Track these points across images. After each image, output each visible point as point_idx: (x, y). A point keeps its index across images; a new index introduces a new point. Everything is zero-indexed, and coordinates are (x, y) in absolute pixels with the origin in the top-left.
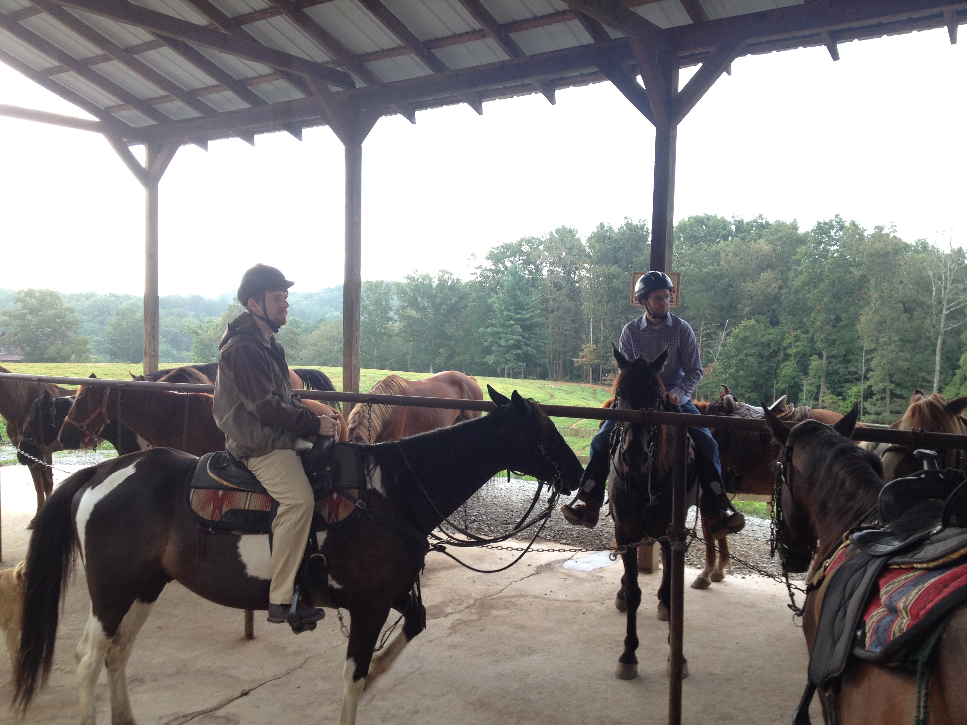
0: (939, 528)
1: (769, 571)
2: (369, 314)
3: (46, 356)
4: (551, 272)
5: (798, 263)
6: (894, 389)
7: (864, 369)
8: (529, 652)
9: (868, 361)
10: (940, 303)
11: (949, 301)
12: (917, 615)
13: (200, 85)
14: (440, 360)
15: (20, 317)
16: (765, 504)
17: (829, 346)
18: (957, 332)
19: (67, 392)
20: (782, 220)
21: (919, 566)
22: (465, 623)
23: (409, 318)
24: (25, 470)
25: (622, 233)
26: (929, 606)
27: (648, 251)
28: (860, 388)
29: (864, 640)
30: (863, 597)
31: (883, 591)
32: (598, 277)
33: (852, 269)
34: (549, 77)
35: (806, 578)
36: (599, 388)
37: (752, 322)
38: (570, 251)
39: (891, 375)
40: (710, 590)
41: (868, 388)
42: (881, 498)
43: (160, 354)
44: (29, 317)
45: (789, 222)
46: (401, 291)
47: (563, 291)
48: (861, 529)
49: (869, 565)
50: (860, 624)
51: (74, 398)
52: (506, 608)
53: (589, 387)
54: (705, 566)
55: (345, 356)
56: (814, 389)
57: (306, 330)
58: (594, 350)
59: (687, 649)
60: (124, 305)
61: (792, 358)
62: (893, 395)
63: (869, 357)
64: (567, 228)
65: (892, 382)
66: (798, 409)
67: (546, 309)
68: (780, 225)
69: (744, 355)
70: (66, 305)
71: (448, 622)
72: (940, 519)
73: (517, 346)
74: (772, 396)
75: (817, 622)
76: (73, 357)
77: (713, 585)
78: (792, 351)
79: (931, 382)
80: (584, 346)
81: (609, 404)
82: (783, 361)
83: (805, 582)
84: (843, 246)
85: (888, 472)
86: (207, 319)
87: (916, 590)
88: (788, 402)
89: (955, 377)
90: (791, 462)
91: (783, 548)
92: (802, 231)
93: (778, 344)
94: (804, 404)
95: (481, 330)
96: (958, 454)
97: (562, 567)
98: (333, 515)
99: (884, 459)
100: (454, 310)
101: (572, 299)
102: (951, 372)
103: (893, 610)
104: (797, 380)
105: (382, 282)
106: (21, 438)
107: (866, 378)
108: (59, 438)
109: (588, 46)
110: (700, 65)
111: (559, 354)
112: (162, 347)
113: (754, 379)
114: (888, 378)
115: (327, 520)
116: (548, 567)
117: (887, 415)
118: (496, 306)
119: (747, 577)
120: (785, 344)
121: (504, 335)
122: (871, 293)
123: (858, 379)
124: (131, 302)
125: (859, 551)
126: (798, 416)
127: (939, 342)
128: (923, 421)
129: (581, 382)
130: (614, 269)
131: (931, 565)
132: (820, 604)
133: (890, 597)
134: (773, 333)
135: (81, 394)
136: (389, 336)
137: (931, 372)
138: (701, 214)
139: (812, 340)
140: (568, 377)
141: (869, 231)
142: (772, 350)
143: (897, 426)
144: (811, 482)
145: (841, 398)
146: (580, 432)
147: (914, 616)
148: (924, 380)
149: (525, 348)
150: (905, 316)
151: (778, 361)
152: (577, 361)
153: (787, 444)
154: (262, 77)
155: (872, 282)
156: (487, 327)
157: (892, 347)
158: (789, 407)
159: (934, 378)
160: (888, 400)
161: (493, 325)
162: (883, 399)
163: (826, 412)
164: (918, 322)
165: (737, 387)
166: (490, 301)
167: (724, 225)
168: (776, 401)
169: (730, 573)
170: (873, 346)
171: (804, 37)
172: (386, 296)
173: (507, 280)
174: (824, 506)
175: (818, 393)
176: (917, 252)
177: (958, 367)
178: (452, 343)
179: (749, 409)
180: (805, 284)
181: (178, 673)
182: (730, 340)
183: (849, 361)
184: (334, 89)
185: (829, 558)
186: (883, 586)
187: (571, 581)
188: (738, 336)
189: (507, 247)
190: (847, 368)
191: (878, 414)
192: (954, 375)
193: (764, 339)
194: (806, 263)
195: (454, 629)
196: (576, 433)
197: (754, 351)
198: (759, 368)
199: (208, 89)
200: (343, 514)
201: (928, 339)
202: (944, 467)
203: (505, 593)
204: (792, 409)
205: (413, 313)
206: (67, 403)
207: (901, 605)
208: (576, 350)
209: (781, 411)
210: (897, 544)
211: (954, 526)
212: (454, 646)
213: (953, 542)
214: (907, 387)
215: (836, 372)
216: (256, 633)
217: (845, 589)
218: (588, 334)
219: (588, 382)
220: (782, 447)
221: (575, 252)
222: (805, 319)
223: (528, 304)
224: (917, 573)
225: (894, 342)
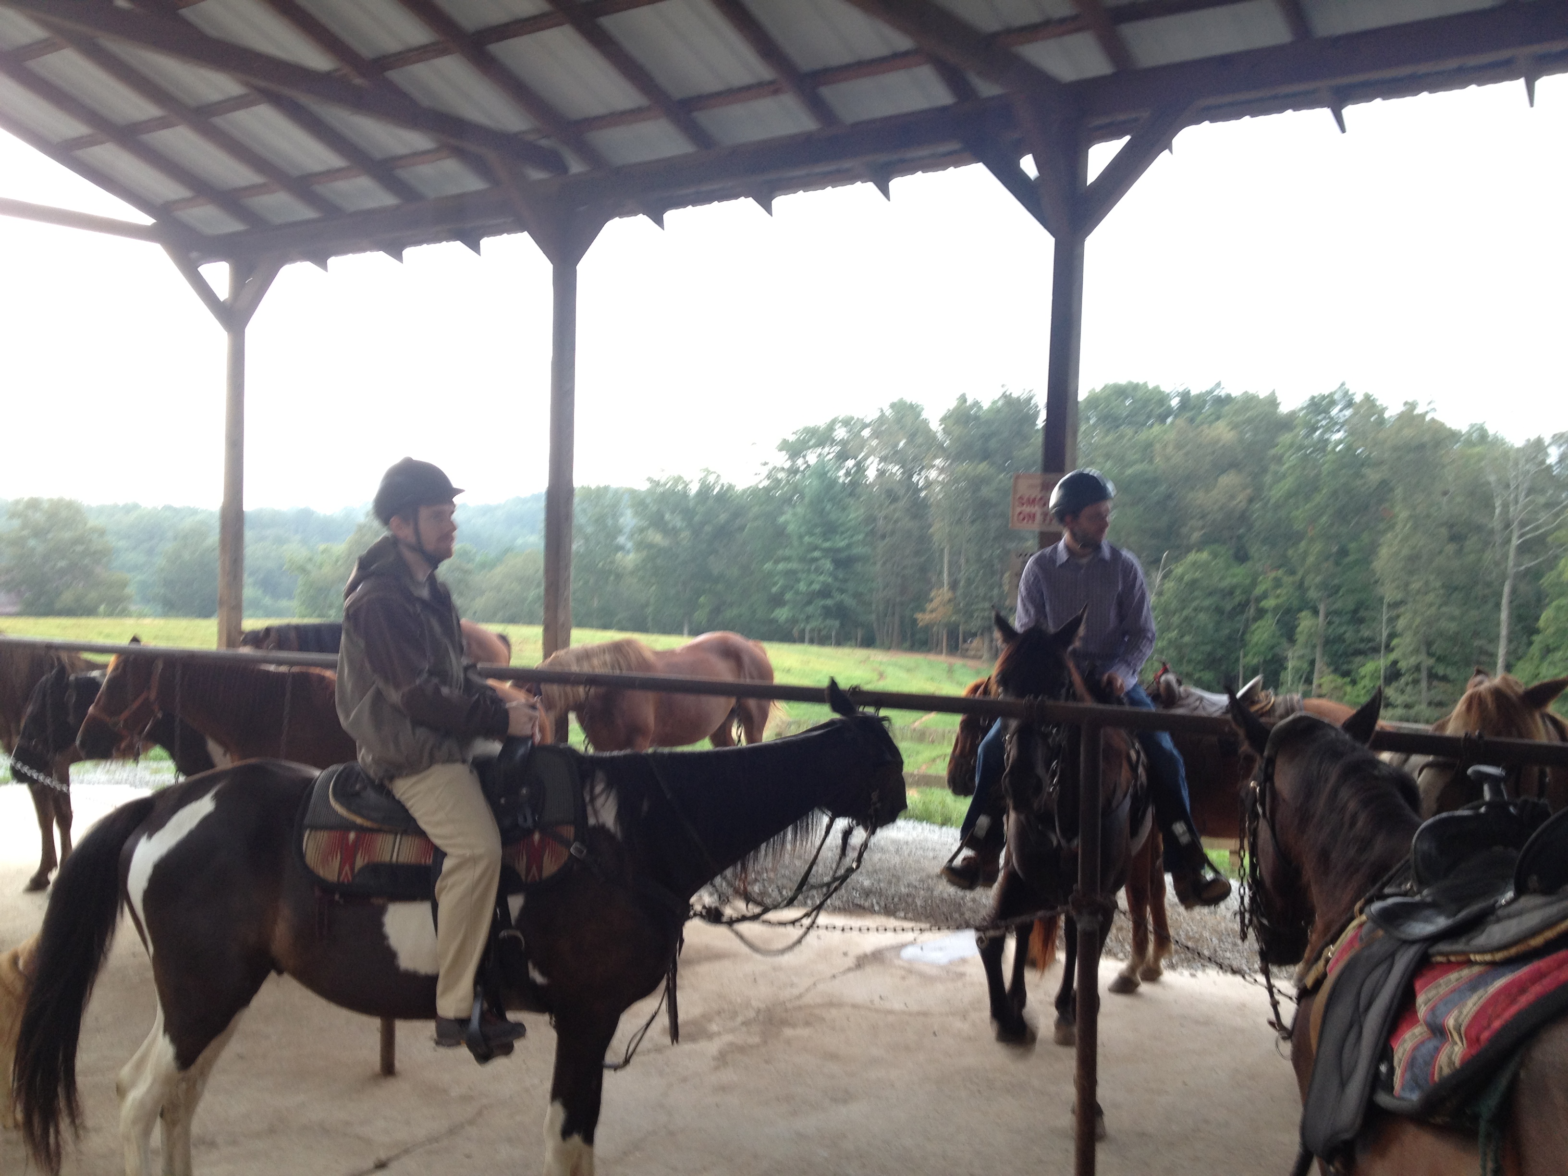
0: (1510, 895)
1: (1235, 965)
2: (587, 539)
3: (58, 606)
4: (881, 473)
5: (1279, 460)
6: (1432, 667)
7: (1385, 634)
8: (845, 1097)
9: (1392, 620)
10: (1507, 526)
11: (1523, 524)
12: (1478, 1040)
13: (317, 168)
14: (701, 616)
15: (18, 542)
16: (1227, 853)
17: (1329, 596)
18: (1535, 574)
19: (93, 666)
20: (1251, 391)
21: (1478, 958)
22: (742, 1049)
23: (651, 546)
24: (22, 793)
25: (995, 411)
26: (1497, 1024)
27: (1038, 440)
28: (1379, 664)
29: (1392, 1080)
30: (1389, 1009)
31: (1420, 999)
32: (956, 481)
33: (1366, 471)
34: (883, 158)
35: (1295, 976)
36: (958, 662)
37: (1204, 556)
38: (912, 438)
39: (1429, 644)
40: (1140, 995)
41: (1391, 665)
42: (1415, 847)
43: (245, 604)
44: (32, 543)
45: (1263, 394)
46: (639, 502)
47: (901, 504)
48: (1382, 897)
49: (1397, 957)
50: (1384, 1053)
51: (104, 675)
52: (807, 1024)
53: (941, 661)
54: (1130, 957)
55: (547, 608)
56: (1305, 666)
57: (483, 566)
58: (950, 601)
59: (1104, 1094)
60: (187, 523)
61: (1269, 615)
62: (1432, 676)
63: (1394, 613)
64: (906, 403)
65: (1430, 654)
66: (1280, 698)
67: (872, 532)
68: (1249, 400)
69: (1190, 609)
70: (92, 522)
71: (712, 1047)
72: (1512, 881)
73: (825, 593)
74: (1236, 678)
75: (1314, 1051)
76: (102, 608)
77: (1144, 988)
78: (1270, 603)
79: (1493, 655)
80: (932, 594)
81: (976, 688)
82: (1255, 620)
83: (1292, 982)
84: (1351, 433)
85: (1428, 801)
86: (322, 547)
87: (1475, 998)
88: (1265, 687)
89: (1532, 647)
90: (1273, 784)
91: (1261, 924)
92: (1285, 408)
93: (1247, 591)
94: (1289, 691)
95: (768, 566)
96: (1543, 774)
97: (898, 956)
98: (534, 868)
99: (1421, 780)
100: (723, 533)
101: (915, 517)
102: (1525, 639)
103: (1438, 1031)
104: (1277, 650)
105: (606, 488)
106: (16, 741)
107: (1389, 649)
108: (78, 742)
109: (944, 109)
110: (1127, 138)
111: (894, 606)
112: (249, 592)
113: (1208, 648)
114: (1423, 649)
115: (523, 878)
116: (876, 957)
117: (1422, 708)
118: (791, 528)
119: (1200, 974)
120: (1258, 591)
121: (804, 575)
122: (1397, 509)
123: (1376, 650)
124: (198, 518)
125: (1381, 933)
126: (1280, 711)
127: (1507, 589)
128: (1484, 719)
129: (929, 651)
130: (983, 467)
131: (1499, 956)
132: (1319, 1021)
133: (1433, 1010)
134: (1238, 574)
135: (116, 668)
136: (619, 577)
137: (1494, 639)
138: (1123, 381)
139: (1301, 586)
140: (907, 644)
141: (1393, 410)
142: (1237, 600)
143: (1442, 727)
144: (1304, 817)
145: (1348, 679)
146: (927, 734)
147: (1472, 1040)
148: (1482, 651)
149: (838, 597)
150: (1451, 548)
151: (1247, 620)
152: (923, 618)
153: (1266, 753)
154: (418, 156)
155: (1399, 492)
156: (777, 562)
157: (1430, 597)
158: (1267, 696)
159: (1497, 647)
160: (1424, 684)
161: (788, 559)
162: (1416, 682)
163: (1326, 704)
164: (1472, 557)
165: (1180, 660)
166: (782, 519)
167: (1162, 399)
168: (1244, 685)
169: (1172, 967)
170: (1399, 596)
171: (1294, 95)
172: (614, 510)
173: (811, 484)
174: (1324, 857)
175: (1311, 672)
176: (1469, 443)
177: (1537, 631)
178: (720, 587)
179: (1201, 699)
180: (1290, 495)
181: (272, 1131)
182: (1170, 585)
183: (1361, 621)
184: (536, 175)
185: (1333, 941)
186: (1422, 988)
187: (913, 980)
188: (1181, 579)
189: (812, 432)
190: (1358, 631)
191: (1408, 706)
192: (1530, 644)
193: (1225, 584)
194: (1292, 460)
195: (722, 1059)
196: (921, 736)
197: (1207, 603)
198: (1217, 630)
199: (331, 174)
200: (550, 867)
201: (1489, 585)
202: (1518, 795)
203: (808, 999)
204: (1271, 698)
205: (656, 538)
206: (94, 684)
207: (1451, 1022)
208: (920, 600)
209: (1253, 703)
210: (1442, 922)
211: (1534, 892)
212: (723, 1089)
213: (1532, 919)
214: (1455, 663)
215: (1340, 639)
216: (397, 1065)
217: (1359, 994)
218: (941, 573)
219: (941, 652)
220: (1258, 758)
221: (920, 440)
222: (1290, 552)
223: (842, 524)
224: (1476, 970)
225: (1435, 589)
